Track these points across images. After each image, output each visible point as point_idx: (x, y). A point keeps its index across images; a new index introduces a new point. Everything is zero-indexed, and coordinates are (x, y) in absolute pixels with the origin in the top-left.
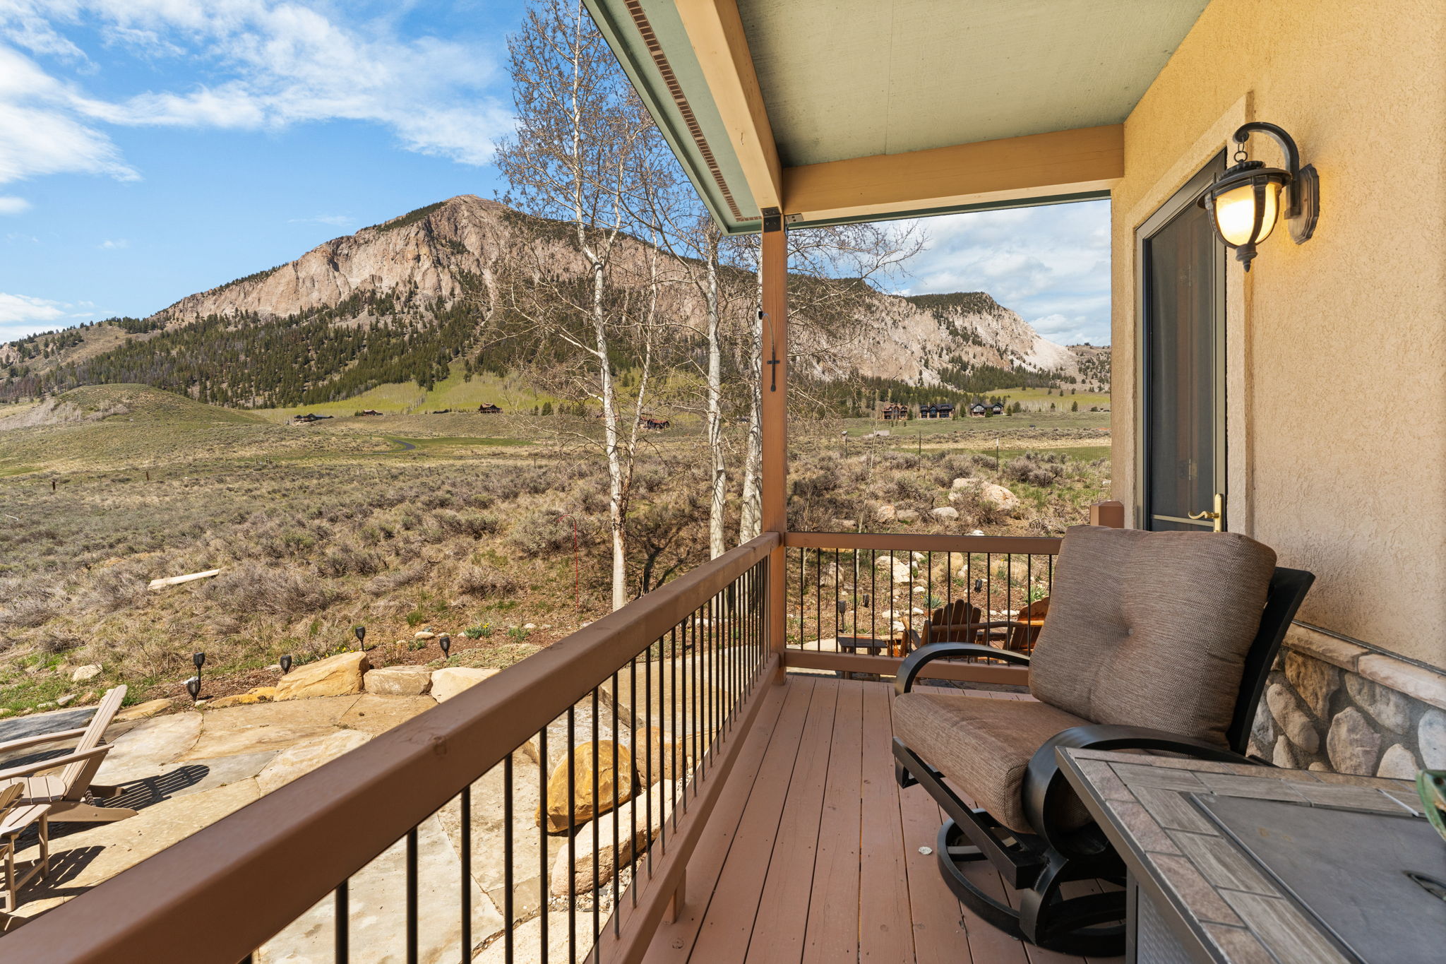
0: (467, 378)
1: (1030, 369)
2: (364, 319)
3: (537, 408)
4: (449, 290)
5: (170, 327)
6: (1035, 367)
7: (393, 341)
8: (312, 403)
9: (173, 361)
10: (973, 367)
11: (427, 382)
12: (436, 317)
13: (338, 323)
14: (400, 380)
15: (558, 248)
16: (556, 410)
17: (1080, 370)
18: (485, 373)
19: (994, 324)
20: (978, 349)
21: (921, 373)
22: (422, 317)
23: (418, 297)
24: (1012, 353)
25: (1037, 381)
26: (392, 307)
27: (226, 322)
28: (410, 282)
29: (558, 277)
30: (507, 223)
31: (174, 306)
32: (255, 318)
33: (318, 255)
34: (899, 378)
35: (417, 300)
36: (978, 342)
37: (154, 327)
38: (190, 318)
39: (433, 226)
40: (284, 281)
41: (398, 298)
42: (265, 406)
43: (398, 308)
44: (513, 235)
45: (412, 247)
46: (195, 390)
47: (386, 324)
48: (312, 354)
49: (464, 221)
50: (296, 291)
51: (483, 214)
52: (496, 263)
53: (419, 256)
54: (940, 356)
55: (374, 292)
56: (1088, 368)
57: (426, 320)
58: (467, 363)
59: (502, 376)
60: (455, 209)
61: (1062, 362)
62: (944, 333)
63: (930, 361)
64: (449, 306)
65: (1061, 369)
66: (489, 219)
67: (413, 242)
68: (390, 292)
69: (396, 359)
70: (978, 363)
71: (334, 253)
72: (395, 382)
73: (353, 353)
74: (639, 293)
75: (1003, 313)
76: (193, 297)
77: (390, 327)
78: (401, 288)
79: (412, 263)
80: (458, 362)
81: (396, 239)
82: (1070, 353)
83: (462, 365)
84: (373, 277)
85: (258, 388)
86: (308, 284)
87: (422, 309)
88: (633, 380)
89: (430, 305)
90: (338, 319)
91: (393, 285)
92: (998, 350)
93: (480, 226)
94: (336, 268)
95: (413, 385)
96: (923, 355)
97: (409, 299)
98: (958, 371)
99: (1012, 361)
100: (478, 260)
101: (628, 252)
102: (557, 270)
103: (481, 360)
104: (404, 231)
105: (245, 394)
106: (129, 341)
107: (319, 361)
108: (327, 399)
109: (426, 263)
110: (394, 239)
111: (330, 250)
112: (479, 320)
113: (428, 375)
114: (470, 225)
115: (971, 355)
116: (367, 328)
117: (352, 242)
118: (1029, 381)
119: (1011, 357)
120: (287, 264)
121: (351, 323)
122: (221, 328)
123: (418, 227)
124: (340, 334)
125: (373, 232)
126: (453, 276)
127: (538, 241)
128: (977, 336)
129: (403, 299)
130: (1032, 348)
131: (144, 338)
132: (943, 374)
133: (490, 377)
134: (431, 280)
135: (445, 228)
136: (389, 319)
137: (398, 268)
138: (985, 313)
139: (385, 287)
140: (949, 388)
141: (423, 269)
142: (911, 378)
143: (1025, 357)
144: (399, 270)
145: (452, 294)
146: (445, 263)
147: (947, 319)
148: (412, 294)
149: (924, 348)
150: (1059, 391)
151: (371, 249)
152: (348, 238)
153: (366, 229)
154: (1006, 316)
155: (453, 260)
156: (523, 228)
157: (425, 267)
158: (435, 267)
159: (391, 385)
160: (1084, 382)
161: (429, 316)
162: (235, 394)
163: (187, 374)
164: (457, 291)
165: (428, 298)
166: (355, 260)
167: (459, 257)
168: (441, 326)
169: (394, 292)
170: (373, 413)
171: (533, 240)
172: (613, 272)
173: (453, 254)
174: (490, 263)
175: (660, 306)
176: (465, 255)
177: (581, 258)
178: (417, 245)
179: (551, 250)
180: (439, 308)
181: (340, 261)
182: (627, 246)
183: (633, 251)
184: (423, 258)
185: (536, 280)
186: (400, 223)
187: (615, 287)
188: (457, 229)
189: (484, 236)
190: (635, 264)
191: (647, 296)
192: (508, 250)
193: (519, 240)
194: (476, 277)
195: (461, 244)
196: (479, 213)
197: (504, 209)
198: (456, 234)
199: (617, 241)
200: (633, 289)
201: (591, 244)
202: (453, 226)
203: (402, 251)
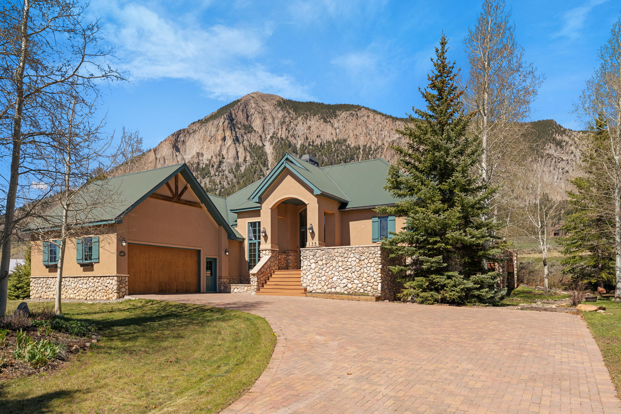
4: (243, 159)
12: (235, 177)
15: (314, 122)
22: (227, 177)
23: (224, 164)
26: (209, 172)
28: (219, 155)
29: (313, 142)
30: (279, 109)
33: (167, 143)
35: (224, 167)
39: (233, 117)
40: (149, 161)
41: (213, 166)
43: (212, 173)
44: (284, 117)
45: (220, 132)
47: (205, 183)
49: (252, 110)
51: (264, 104)
52: (272, 137)
53: (225, 137)
55: (198, 164)
57: (229, 179)
60: (246, 104)
64: (243, 169)
66: (267, 107)
67: (221, 128)
68: (208, 162)
71: (176, 141)
74: (370, 147)
78: (214, 159)
79: (220, 142)
81: (211, 127)
84: (198, 153)
86: (162, 161)
87: (226, 172)
89: (232, 169)
91: (210, 158)
93: (262, 112)
94: (178, 150)
97: (219, 166)
100: (261, 136)
101: (361, 120)
102: (313, 137)
104: (216, 122)
109: (229, 142)
110: (210, 127)
111: (174, 139)
114: (256, 113)
117: (186, 132)
120: (150, 150)
123: (224, 118)
125: (198, 125)
126: (245, 149)
127: (299, 119)
129: (215, 167)
134: (232, 152)
135: (240, 117)
136: (207, 180)
137: (212, 147)
139: (205, 160)
141: (227, 146)
144: (213, 148)
145: (245, 161)
146: (240, 140)
148: (221, 163)
151: (197, 136)
152: (184, 130)
153: (194, 123)
155: (245, 137)
156: (290, 111)
157: (229, 144)
158: (235, 143)
161: (231, 176)
164: (248, 158)
165: (230, 164)
166: (188, 144)
167: (249, 135)
168: (238, 183)
169: (210, 163)
171: (296, 119)
172: (351, 135)
173: (245, 133)
174: (269, 137)
175: (385, 157)
176: (253, 133)
177: (329, 127)
178: (224, 130)
179: (308, 124)
180: (237, 171)
181: (180, 145)
182: (361, 115)
183: (365, 118)
184: (228, 138)
185: (298, 146)
186: (214, 117)
187: (352, 146)
188: (248, 116)
189: (265, 119)
190: (367, 127)
191: (376, 150)
192: (280, 127)
193: (287, 119)
194: (260, 148)
195: (250, 126)
196: (262, 104)
197: (278, 99)
198: (247, 120)
199: (354, 112)
200: (365, 146)
201: (336, 116)
202: (245, 115)
203: (215, 135)
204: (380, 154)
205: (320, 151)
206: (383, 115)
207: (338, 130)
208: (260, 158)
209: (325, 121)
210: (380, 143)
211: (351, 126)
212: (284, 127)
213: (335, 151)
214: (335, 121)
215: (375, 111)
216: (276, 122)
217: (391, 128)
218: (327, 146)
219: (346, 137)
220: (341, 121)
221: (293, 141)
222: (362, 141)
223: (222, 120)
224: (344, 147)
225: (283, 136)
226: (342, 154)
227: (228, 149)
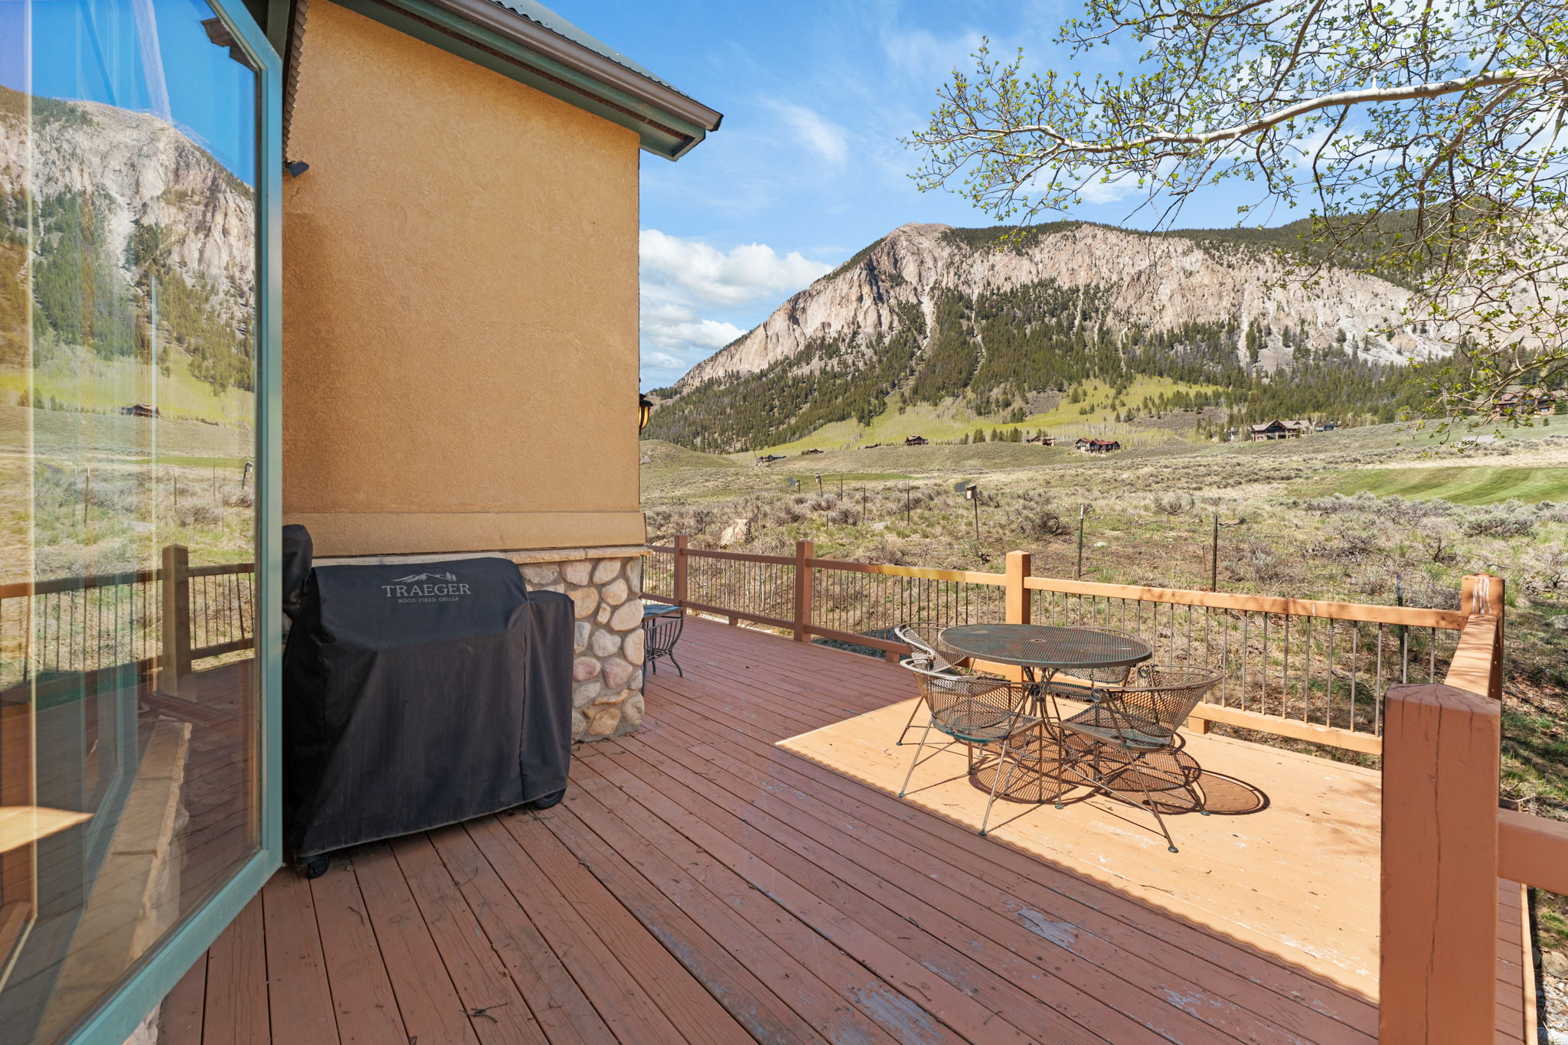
0: (902, 410)
2: (816, 364)
3: (967, 436)
4: (888, 325)
5: (686, 391)
7: (838, 382)
8: (774, 445)
9: (686, 418)
11: (866, 418)
12: (875, 353)
13: (797, 372)
14: (843, 418)
15: (1001, 257)
16: (988, 438)
18: (919, 403)
22: (863, 355)
23: (860, 336)
26: (838, 349)
27: (719, 382)
28: (853, 323)
29: (998, 289)
30: (944, 244)
31: (688, 374)
32: (736, 376)
33: (782, 312)
35: (860, 339)
37: (676, 393)
38: (697, 383)
39: (875, 264)
40: (757, 341)
41: (844, 340)
42: (742, 450)
43: (843, 349)
44: (952, 256)
45: (855, 289)
46: (698, 441)
47: (833, 366)
48: (777, 403)
49: (903, 252)
50: (766, 348)
51: (921, 239)
52: (932, 289)
53: (862, 296)
55: (823, 338)
57: (866, 357)
58: (903, 395)
59: (936, 405)
60: (893, 244)
64: (887, 341)
66: (926, 243)
67: (856, 284)
68: (837, 335)
69: (840, 399)
71: (794, 309)
72: (838, 420)
73: (806, 397)
74: (1097, 287)
76: (699, 365)
77: (836, 369)
78: (846, 330)
79: (855, 304)
80: (894, 395)
81: (842, 284)
83: (898, 398)
84: (823, 324)
85: (738, 436)
86: (774, 340)
88: (1085, 394)
89: (871, 342)
90: (795, 368)
91: (840, 329)
93: (917, 253)
94: (796, 321)
95: (853, 422)
97: (853, 340)
100: (915, 289)
101: (1082, 244)
102: (998, 281)
103: (915, 391)
104: (848, 275)
105: (729, 442)
106: (662, 406)
107: (782, 408)
108: (784, 442)
109: (868, 301)
110: (840, 284)
111: (790, 307)
112: (916, 350)
113: (866, 411)
114: (909, 254)
116: (817, 373)
117: (807, 295)
120: (760, 326)
121: (805, 370)
122: (716, 388)
123: (861, 269)
124: (797, 381)
125: (824, 283)
126: (892, 311)
127: (976, 255)
129: (847, 340)
131: (670, 402)
133: (924, 407)
134: (872, 317)
135: (885, 264)
136: (835, 361)
137: (844, 312)
139: (833, 332)
141: (865, 309)
144: (844, 313)
145: (891, 328)
146: (885, 297)
148: (855, 334)
151: (822, 299)
152: (804, 293)
153: (818, 280)
155: (892, 293)
156: (962, 245)
157: (867, 305)
158: (876, 304)
159: (833, 424)
161: (869, 352)
162: (722, 440)
163: (693, 428)
164: (896, 324)
165: (869, 335)
166: (809, 311)
167: (897, 289)
168: (880, 361)
169: (840, 336)
170: (816, 451)
171: (972, 255)
172: (1064, 270)
173: (892, 287)
174: (927, 289)
175: (1125, 300)
176: (904, 286)
177: (1025, 262)
178: (860, 286)
179: (991, 262)
180: (878, 344)
181: (798, 315)
182: (1082, 235)
183: (1089, 240)
184: (865, 297)
185: (974, 298)
186: (845, 269)
187: (1065, 288)
188: (896, 261)
189: (922, 262)
190: (1091, 255)
191: (1107, 291)
192: (945, 272)
193: (957, 258)
194: (913, 306)
195: (900, 276)
196: (917, 239)
197: (943, 229)
198: (895, 268)
199: (1069, 233)
200: (1089, 285)
201: (1037, 243)
202: (892, 260)
203: (847, 294)
204: (1114, 296)
205: (1010, 302)
206: (1121, 231)
207: (1040, 266)
208: (913, 321)
209: (1019, 254)
210: (1115, 278)
211: (1063, 256)
212: (952, 271)
213: (1036, 300)
214: (1037, 251)
215: (1106, 227)
216: (940, 264)
217: (1135, 250)
218: (1022, 293)
219: (1055, 274)
220: (1047, 250)
221: (965, 290)
222: (1082, 280)
223: (858, 271)
224: (1050, 292)
225: (951, 285)
226: (1048, 303)
227: (865, 313)
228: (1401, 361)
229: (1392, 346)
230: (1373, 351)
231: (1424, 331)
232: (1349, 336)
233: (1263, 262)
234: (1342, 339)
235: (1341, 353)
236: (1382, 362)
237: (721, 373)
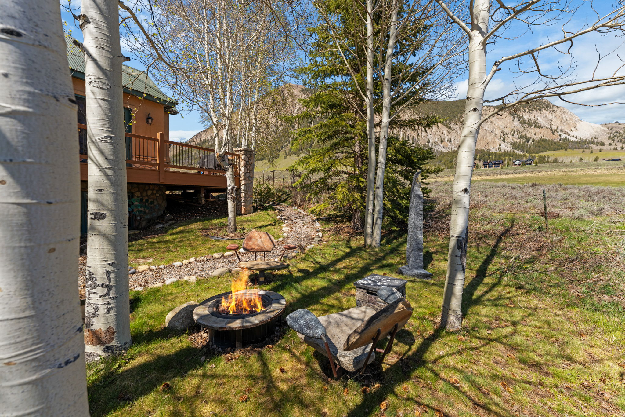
0: (285, 158)
1: (572, 139)
5: (193, 144)
6: (576, 138)
10: (533, 140)
11: (271, 160)
12: (275, 134)
14: (262, 160)
17: (609, 138)
18: (292, 155)
19: (550, 116)
20: (538, 130)
21: (500, 145)
24: (561, 131)
25: (576, 145)
31: (194, 137)
34: (486, 149)
36: (537, 126)
37: (188, 144)
38: (198, 141)
51: (293, 90)
54: (513, 135)
56: (615, 136)
58: (286, 152)
59: (298, 156)
60: (283, 91)
61: (596, 134)
62: (516, 123)
63: (506, 139)
64: (280, 130)
65: (595, 138)
66: (295, 92)
70: (537, 138)
72: (260, 160)
75: (556, 109)
76: (199, 133)
82: (603, 128)
83: (284, 153)
89: (274, 130)
92: (551, 130)
93: (292, 95)
95: (266, 161)
96: (502, 135)
98: (524, 143)
99: (560, 136)
100: (291, 110)
103: (290, 150)
113: (271, 157)
114: (289, 96)
115: (533, 134)
118: (570, 146)
119: (559, 133)
122: (207, 143)
128: (538, 123)
130: (575, 127)
132: (515, 145)
133: (293, 157)
138: (544, 110)
140: (517, 152)
142: (494, 148)
143: (570, 132)
145: (281, 125)
147: (519, 115)
149: (503, 132)
150: (591, 150)
154: (558, 110)
160: (610, 144)
164: (283, 123)
168: (277, 138)
180: (276, 131)
188: (284, 98)
195: (285, 104)
202: (282, 97)
228: (445, 150)
229: (442, 145)
230: (437, 146)
231: (450, 141)
232: (431, 141)
233: (407, 113)
234: (429, 142)
235: (428, 146)
236: (439, 150)
237: (209, 138)
